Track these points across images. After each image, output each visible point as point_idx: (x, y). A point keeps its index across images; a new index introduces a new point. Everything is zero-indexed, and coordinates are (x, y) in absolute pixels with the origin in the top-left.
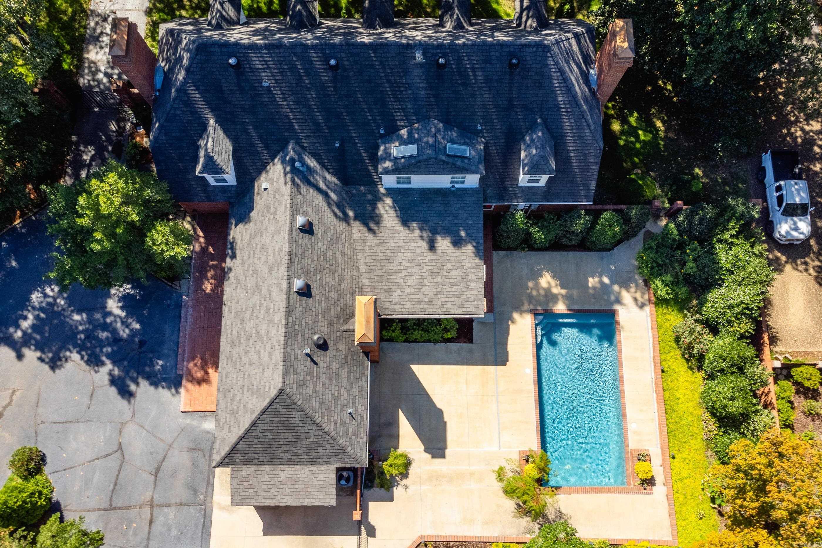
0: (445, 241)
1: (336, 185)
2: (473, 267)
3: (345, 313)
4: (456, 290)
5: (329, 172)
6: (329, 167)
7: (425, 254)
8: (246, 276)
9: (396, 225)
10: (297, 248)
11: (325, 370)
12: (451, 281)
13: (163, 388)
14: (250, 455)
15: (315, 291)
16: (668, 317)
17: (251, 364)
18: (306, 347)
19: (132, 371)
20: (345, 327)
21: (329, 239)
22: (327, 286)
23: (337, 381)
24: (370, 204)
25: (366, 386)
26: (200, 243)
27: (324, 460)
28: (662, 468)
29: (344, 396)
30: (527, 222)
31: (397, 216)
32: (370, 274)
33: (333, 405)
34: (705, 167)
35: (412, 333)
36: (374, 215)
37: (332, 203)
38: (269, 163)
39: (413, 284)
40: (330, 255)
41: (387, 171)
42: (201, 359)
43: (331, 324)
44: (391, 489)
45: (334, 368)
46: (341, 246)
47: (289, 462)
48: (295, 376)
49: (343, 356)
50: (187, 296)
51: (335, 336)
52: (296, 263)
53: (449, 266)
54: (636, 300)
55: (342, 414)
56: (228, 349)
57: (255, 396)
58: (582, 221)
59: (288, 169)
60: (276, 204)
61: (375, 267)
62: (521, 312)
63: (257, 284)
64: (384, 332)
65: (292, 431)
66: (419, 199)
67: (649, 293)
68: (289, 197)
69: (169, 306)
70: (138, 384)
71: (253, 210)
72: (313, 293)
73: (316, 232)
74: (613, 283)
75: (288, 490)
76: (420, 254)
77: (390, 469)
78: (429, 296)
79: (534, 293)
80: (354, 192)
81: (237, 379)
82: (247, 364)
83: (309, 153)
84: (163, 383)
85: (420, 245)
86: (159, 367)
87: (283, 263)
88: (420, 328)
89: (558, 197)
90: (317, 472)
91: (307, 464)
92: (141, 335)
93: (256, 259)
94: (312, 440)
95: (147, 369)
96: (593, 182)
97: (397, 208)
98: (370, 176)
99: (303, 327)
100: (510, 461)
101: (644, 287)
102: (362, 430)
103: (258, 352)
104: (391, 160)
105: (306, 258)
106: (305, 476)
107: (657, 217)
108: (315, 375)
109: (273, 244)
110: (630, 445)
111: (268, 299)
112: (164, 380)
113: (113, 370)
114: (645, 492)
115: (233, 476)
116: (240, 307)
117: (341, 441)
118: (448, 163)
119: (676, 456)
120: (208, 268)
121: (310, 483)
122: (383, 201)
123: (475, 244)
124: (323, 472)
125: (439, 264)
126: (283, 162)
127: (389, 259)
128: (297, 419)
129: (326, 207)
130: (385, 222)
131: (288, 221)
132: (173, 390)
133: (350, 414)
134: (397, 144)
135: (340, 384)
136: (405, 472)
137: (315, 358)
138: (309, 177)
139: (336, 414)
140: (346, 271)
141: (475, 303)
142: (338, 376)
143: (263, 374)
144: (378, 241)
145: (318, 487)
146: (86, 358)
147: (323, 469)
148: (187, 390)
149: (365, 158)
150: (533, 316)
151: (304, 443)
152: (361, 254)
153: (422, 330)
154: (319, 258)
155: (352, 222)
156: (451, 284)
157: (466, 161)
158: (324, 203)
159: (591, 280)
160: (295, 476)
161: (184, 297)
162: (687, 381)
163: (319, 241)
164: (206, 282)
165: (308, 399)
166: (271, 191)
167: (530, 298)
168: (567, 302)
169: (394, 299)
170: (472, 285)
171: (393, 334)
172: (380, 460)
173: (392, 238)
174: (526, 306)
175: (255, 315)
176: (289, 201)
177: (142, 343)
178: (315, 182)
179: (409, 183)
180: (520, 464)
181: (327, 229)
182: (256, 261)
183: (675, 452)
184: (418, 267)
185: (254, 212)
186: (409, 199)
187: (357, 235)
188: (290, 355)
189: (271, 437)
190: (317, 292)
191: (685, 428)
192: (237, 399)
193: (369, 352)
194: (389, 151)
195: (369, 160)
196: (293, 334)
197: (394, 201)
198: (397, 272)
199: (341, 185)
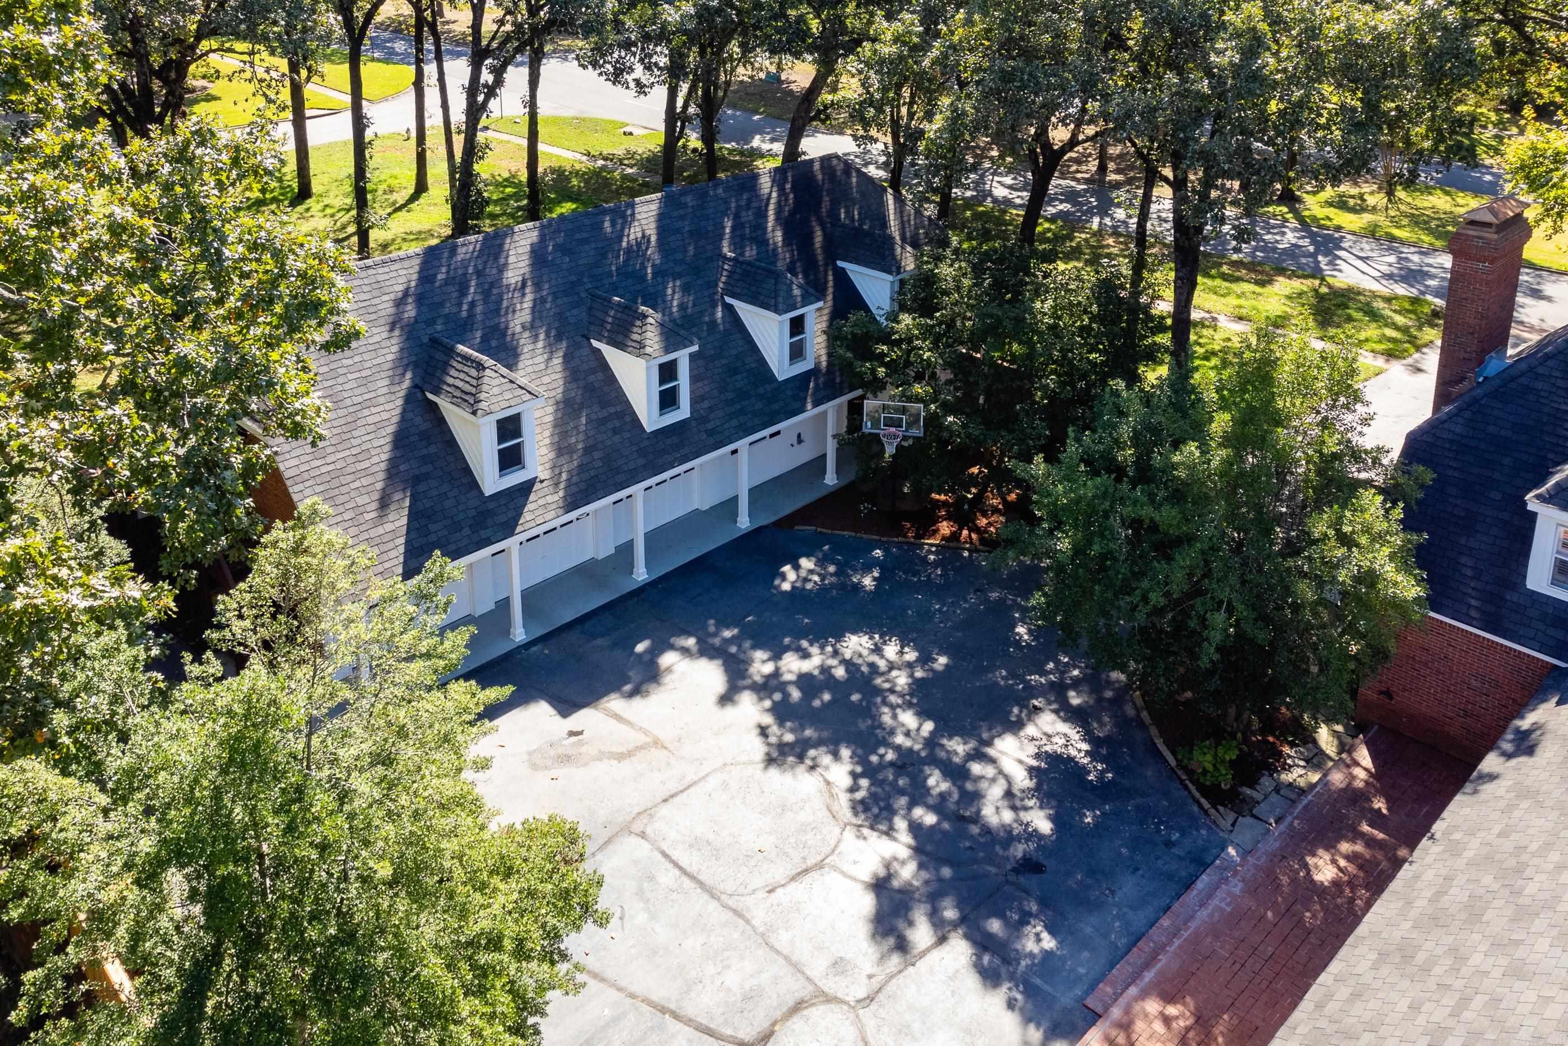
13: (1010, 1004)
19: (952, 901)
26: (1352, 776)
69: (1169, 844)
70: (941, 939)
84: (1019, 996)
86: (1034, 948)
92: (1040, 848)
95: (997, 927)
113: (903, 863)
120: (1351, 835)
146: (860, 795)
161: (1232, 852)
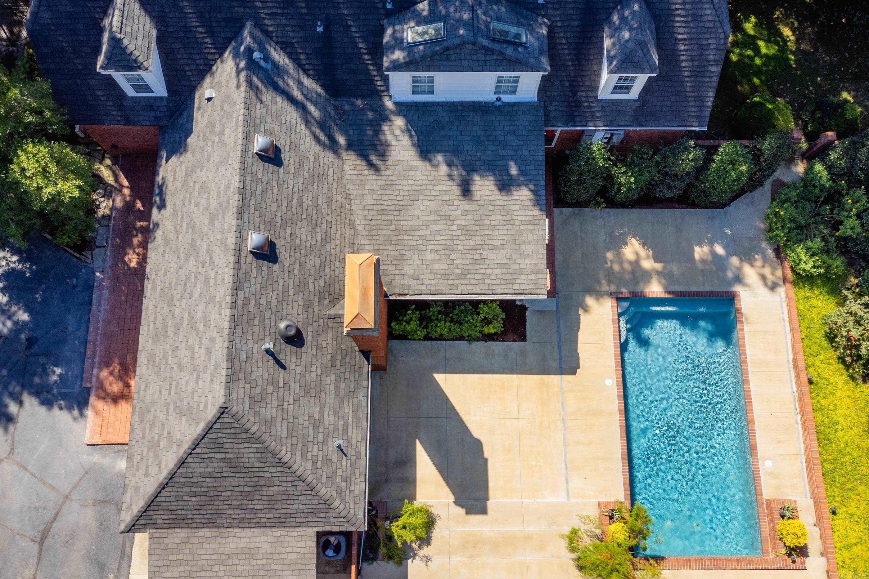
0: (486, 183)
1: (319, 95)
2: (529, 222)
3: (332, 290)
4: (503, 256)
5: (308, 76)
6: (307, 67)
7: (456, 203)
8: (178, 232)
9: (412, 158)
10: (254, 184)
11: (298, 377)
12: (496, 243)
13: (61, 408)
14: (179, 512)
15: (282, 252)
16: (814, 302)
17: (181, 368)
18: (267, 339)
19: (14, 383)
20: (332, 312)
21: (307, 175)
22: (303, 247)
23: (318, 395)
24: (371, 125)
25: (364, 404)
26: (123, 195)
27: (298, 520)
28: (817, 529)
29: (329, 420)
30: (609, 158)
31: (413, 145)
32: (373, 233)
33: (311, 433)
34: (857, 91)
35: (436, 326)
36: (378, 143)
37: (312, 121)
38: (215, 60)
39: (437, 248)
40: (308, 199)
41: (397, 67)
42: (120, 364)
43: (309, 305)
44: (404, 562)
45: (313, 375)
46: (325, 187)
47: (241, 523)
48: (248, 386)
49: (329, 356)
50: (102, 272)
51: (315, 325)
52: (252, 207)
53: (493, 220)
54: (763, 278)
55: (325, 448)
56: (149, 346)
57: (184, 418)
58: (691, 157)
59: (242, 64)
60: (224, 120)
61: (379, 222)
62: (599, 295)
63: (193, 243)
64: (393, 324)
65: (244, 475)
66: (447, 119)
67: (783, 268)
68: (243, 105)
69: (74, 287)
70: (21, 403)
71: (192, 133)
72: (280, 256)
73: (285, 163)
74: (730, 253)
75: (240, 568)
76: (449, 203)
77: (402, 532)
78: (462, 266)
79: (616, 267)
80: (347, 107)
81: (160, 392)
82: (175, 369)
83: (277, 43)
84: (62, 402)
85: (449, 188)
86: (55, 378)
87: (231, 206)
88: (448, 319)
89: (656, 117)
90: (287, 539)
91: (270, 527)
92: (30, 330)
93: (192, 205)
94: (276, 488)
95: (37, 380)
96: (711, 94)
97: (413, 133)
98: (371, 81)
99: (263, 308)
100: (586, 519)
101: (775, 260)
102: (357, 472)
103: (191, 349)
104: (402, 49)
105: (268, 201)
106: (268, 545)
107: (791, 161)
108: (281, 384)
109: (217, 180)
110: (764, 492)
111: (207, 264)
112: (64, 396)
114: (794, 566)
115: (153, 546)
116: (167, 281)
117: (323, 491)
118: (493, 52)
119: (838, 511)
120: (135, 232)
121: (276, 556)
122: (391, 121)
123: (532, 187)
124: (297, 539)
125: (477, 218)
126: (236, 55)
127: (400, 209)
128: (251, 455)
129: (303, 127)
130: (393, 153)
131: (240, 142)
132: (76, 412)
133: (339, 447)
134: (412, 24)
135: (323, 401)
136: (425, 537)
137: (282, 358)
138: (276, 79)
139: (316, 447)
140: (334, 226)
141: (533, 277)
142: (320, 387)
143: (197, 383)
144: (384, 183)
145: (287, 562)
147: (295, 534)
148: (96, 412)
149: (363, 51)
150: (615, 301)
151: (264, 493)
152: (358, 202)
153: (451, 321)
154: (290, 202)
155: (343, 153)
156: (496, 248)
157: (520, 49)
158: (299, 120)
159: (697, 249)
160: (250, 546)
161: (98, 274)
162: (849, 397)
163: (291, 176)
164: (131, 252)
165: (270, 423)
166: (216, 102)
167: (610, 276)
168: (663, 281)
169: (409, 270)
170: (528, 249)
171: (408, 328)
172: (387, 518)
173: (406, 177)
174: (605, 288)
175: (188, 291)
176: (242, 112)
177: (31, 342)
178: (286, 87)
179: (431, 92)
180: (601, 523)
181: (303, 159)
182: (192, 208)
183: (836, 504)
184: (445, 222)
185: (192, 136)
186: (431, 119)
187: (351, 172)
188: (238, 352)
189: (211, 484)
190: (287, 255)
191: (849, 468)
192: (159, 423)
193: (370, 352)
194: (398, 35)
195: (370, 54)
196: (245, 318)
197: (408, 121)
198: (413, 229)
199: (327, 96)
